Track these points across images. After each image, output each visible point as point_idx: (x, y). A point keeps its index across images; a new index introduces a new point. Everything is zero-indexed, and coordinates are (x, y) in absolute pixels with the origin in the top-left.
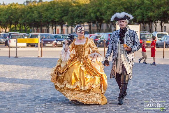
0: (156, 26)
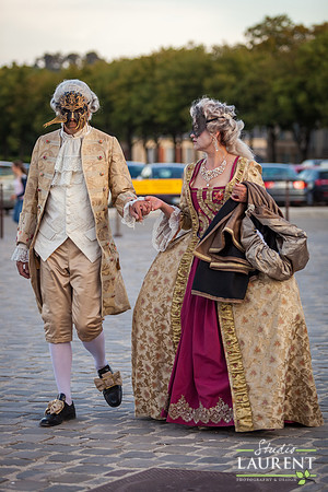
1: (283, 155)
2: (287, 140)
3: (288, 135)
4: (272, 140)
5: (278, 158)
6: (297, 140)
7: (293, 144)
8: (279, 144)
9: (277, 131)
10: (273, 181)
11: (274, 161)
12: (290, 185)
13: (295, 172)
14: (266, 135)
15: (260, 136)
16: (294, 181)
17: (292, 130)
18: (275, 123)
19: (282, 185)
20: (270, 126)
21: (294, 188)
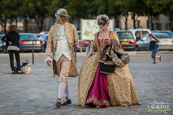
0: (127, 20)
1: (30, 29)
2: (33, 23)
3: (33, 21)
4: (26, 23)
5: (29, 31)
6: (37, 23)
7: (36, 25)
8: (29, 25)
9: (28, 19)
10: (27, 41)
11: (27, 32)
12: (34, 42)
13: (37, 37)
14: (23, 20)
15: (20, 21)
16: (36, 41)
17: (35, 18)
18: (27, 15)
19: (31, 43)
20: (25, 17)
21: (36, 44)
